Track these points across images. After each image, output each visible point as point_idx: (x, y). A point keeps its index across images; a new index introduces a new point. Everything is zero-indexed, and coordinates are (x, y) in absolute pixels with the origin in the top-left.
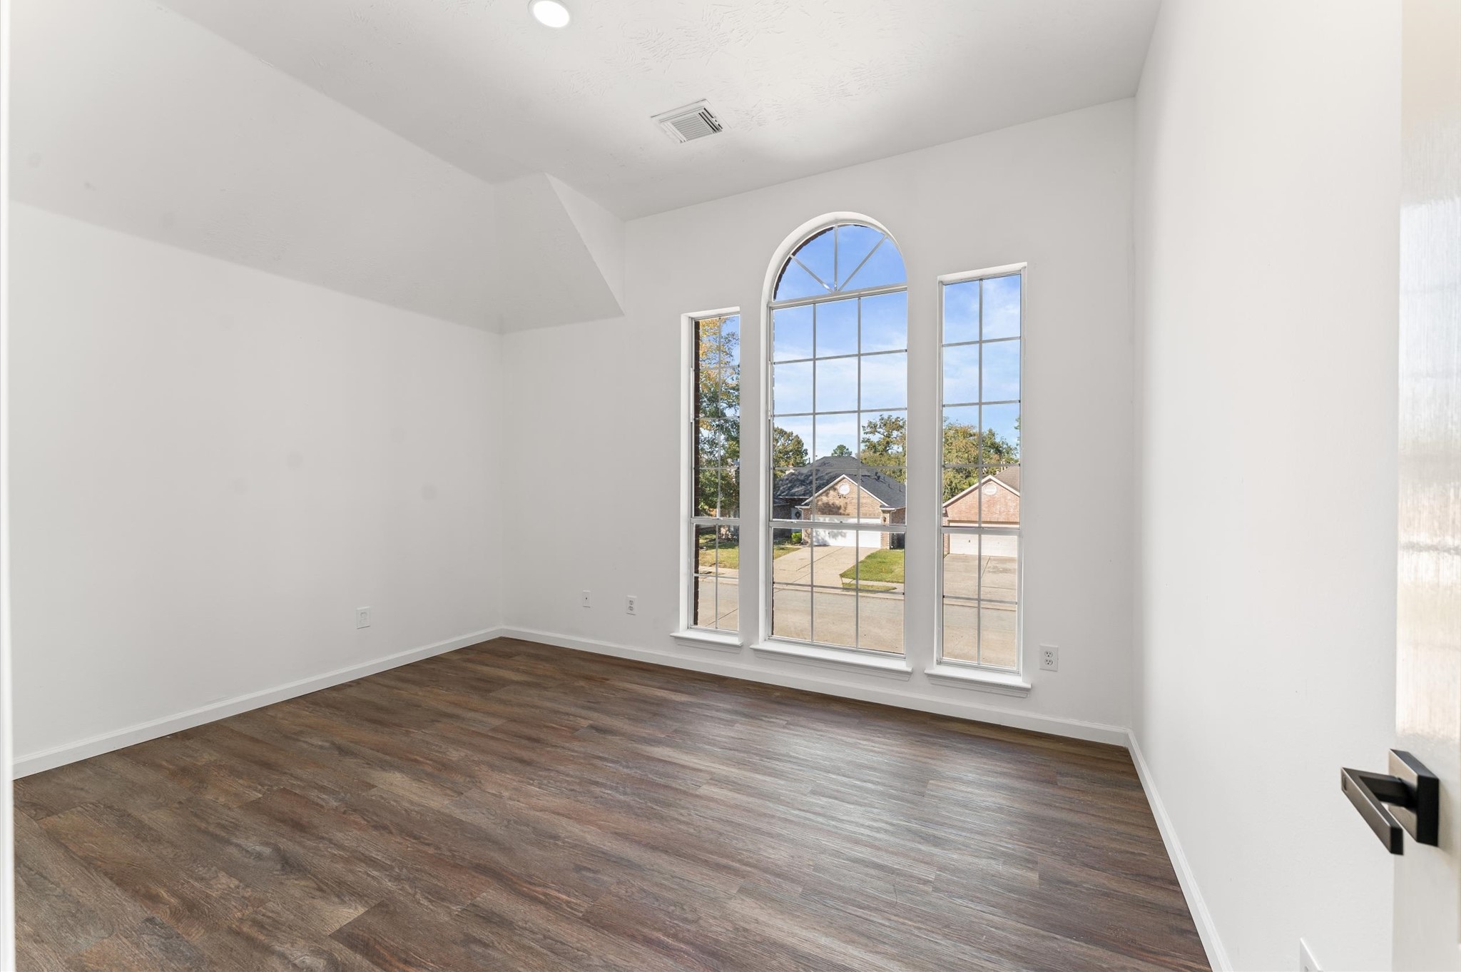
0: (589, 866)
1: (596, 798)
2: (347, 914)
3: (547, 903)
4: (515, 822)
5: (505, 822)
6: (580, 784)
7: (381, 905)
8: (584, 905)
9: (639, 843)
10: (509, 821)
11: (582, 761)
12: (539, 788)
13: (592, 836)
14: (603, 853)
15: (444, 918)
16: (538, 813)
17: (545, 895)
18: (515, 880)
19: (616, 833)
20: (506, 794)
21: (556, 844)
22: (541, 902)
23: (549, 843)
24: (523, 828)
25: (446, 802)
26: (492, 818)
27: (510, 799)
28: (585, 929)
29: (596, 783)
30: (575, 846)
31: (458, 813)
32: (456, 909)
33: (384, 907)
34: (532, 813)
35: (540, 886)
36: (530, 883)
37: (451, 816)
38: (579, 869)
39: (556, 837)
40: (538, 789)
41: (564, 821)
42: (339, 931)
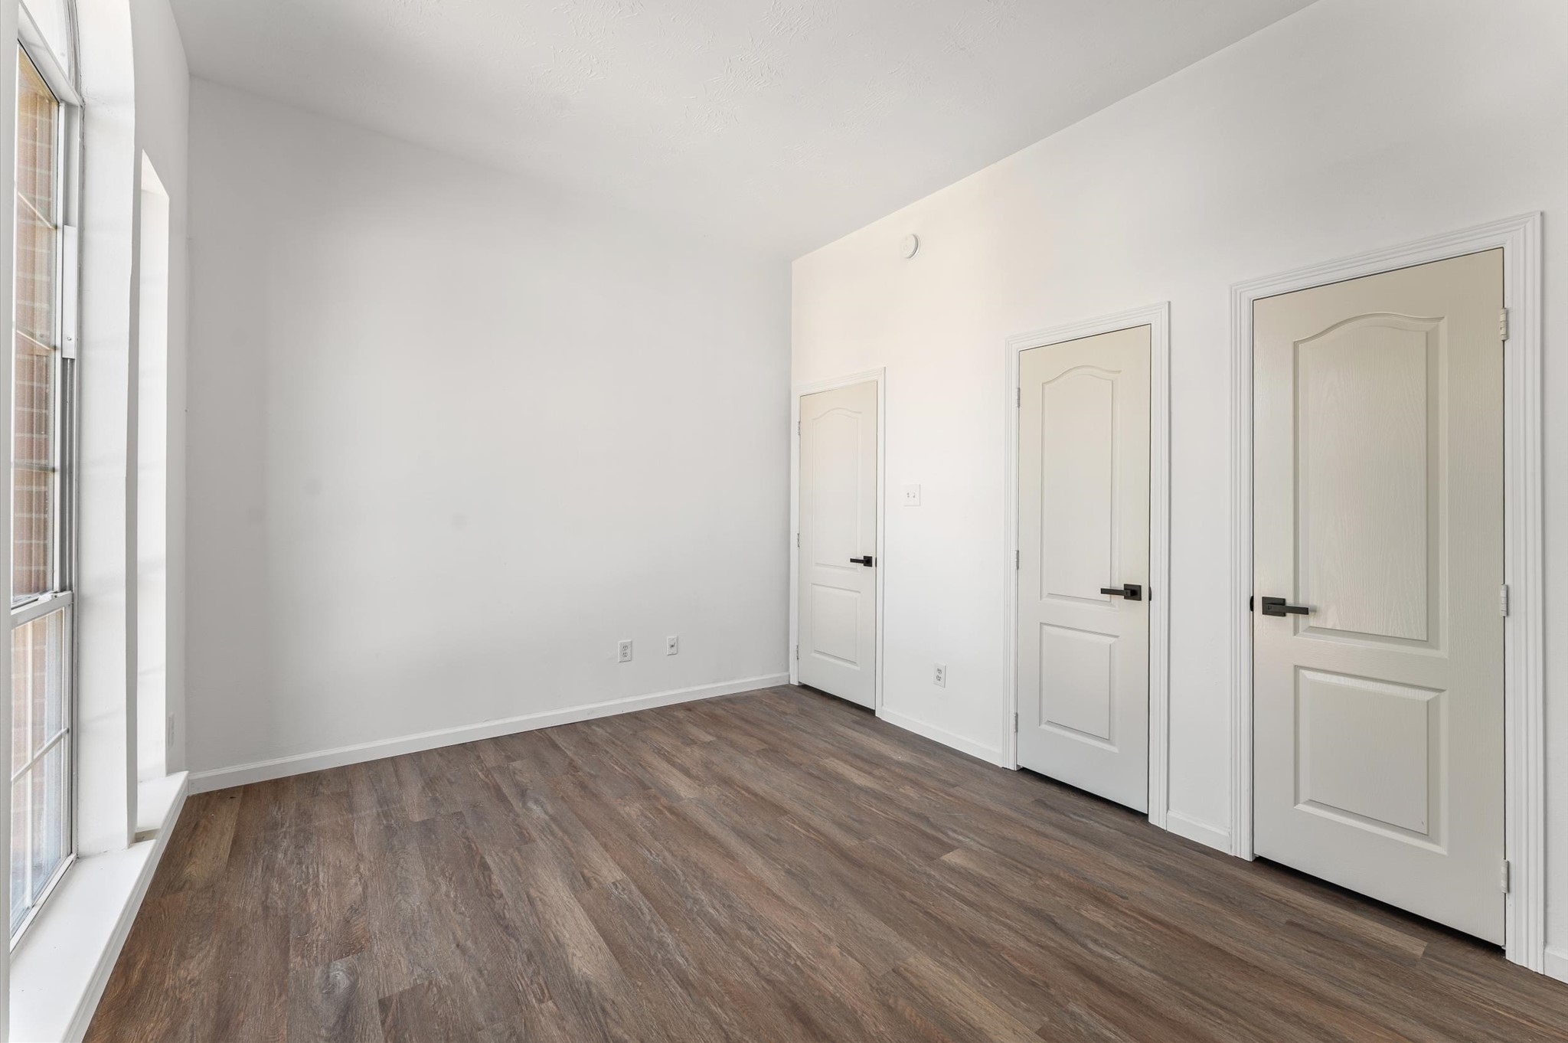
0: (770, 840)
1: (730, 907)
2: (953, 858)
3: (808, 826)
4: (825, 902)
5: (836, 905)
6: (738, 936)
7: (933, 859)
8: (784, 820)
9: (721, 846)
10: (832, 906)
11: (714, 985)
12: (790, 947)
13: (757, 865)
14: (755, 847)
15: (881, 838)
16: (800, 906)
17: (809, 832)
18: (830, 847)
19: (734, 859)
20: (835, 950)
21: (791, 866)
22: (812, 828)
23: (796, 869)
24: (819, 893)
25: (911, 960)
26: (851, 916)
27: (830, 940)
28: (787, 807)
29: (718, 930)
30: (775, 859)
31: (893, 938)
32: (872, 840)
33: (930, 858)
34: (805, 909)
35: (811, 838)
36: (818, 841)
37: (901, 934)
38: (778, 841)
39: (789, 872)
40: (793, 945)
41: (776, 887)
42: (952, 850)
